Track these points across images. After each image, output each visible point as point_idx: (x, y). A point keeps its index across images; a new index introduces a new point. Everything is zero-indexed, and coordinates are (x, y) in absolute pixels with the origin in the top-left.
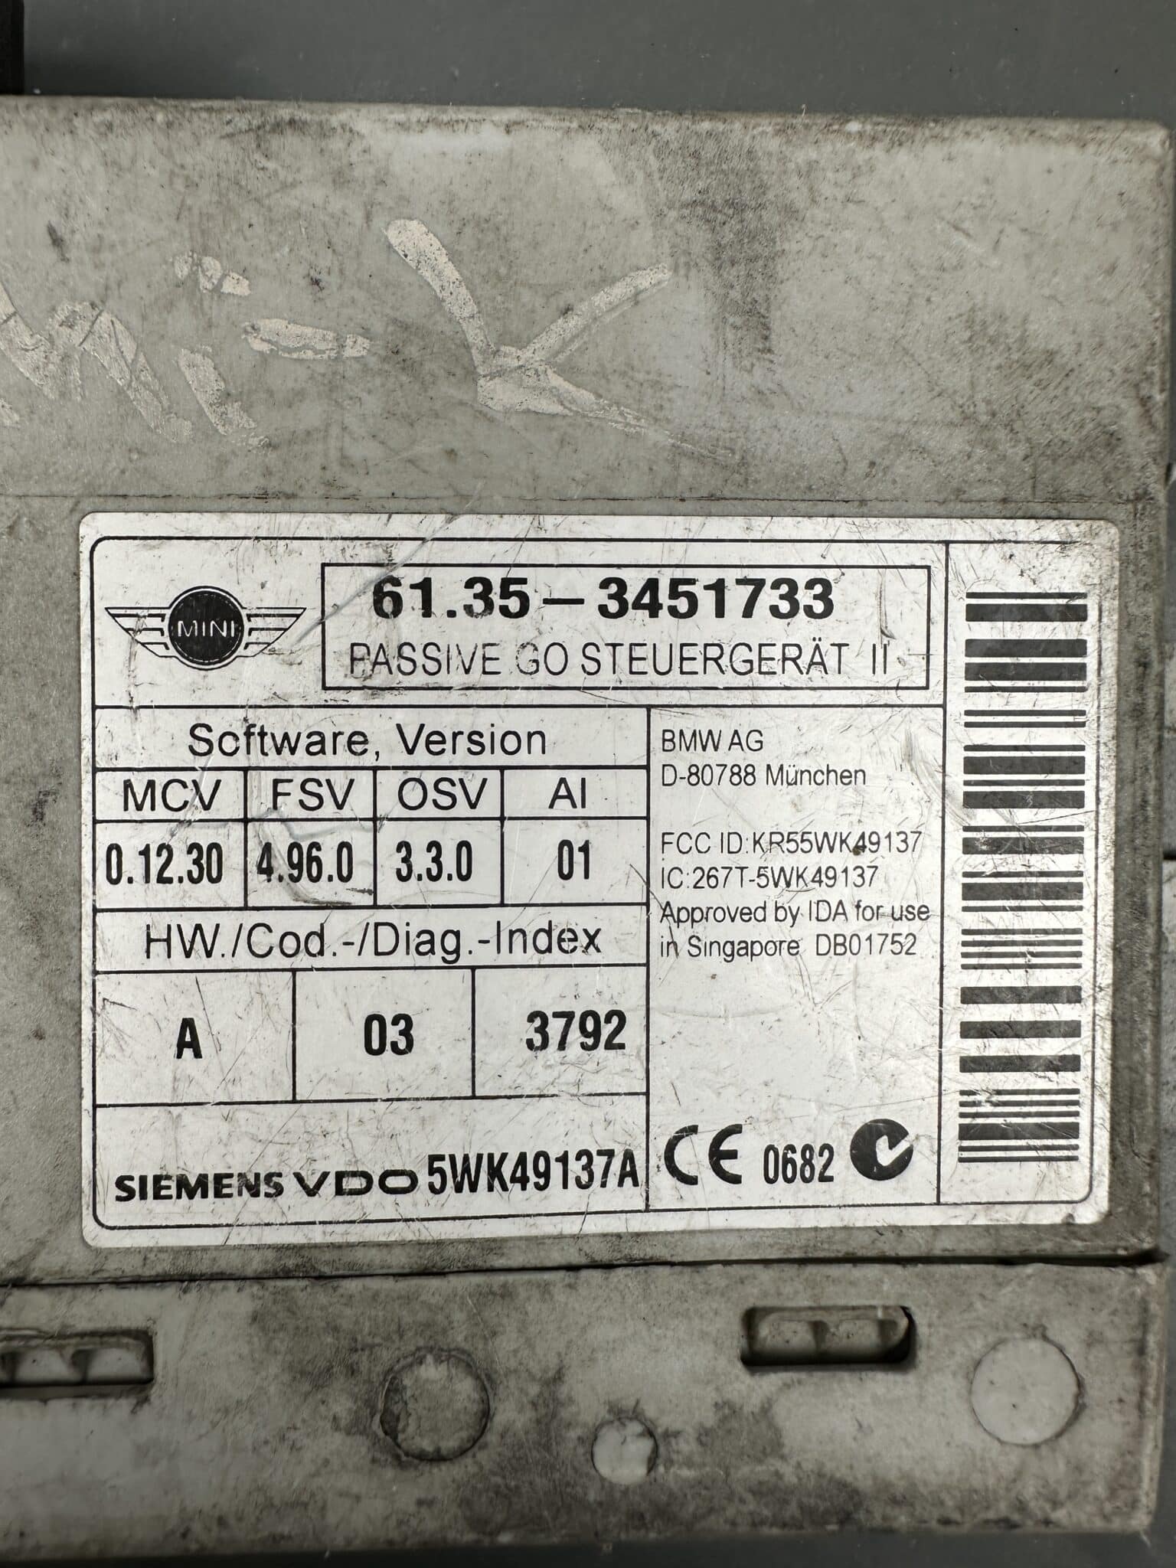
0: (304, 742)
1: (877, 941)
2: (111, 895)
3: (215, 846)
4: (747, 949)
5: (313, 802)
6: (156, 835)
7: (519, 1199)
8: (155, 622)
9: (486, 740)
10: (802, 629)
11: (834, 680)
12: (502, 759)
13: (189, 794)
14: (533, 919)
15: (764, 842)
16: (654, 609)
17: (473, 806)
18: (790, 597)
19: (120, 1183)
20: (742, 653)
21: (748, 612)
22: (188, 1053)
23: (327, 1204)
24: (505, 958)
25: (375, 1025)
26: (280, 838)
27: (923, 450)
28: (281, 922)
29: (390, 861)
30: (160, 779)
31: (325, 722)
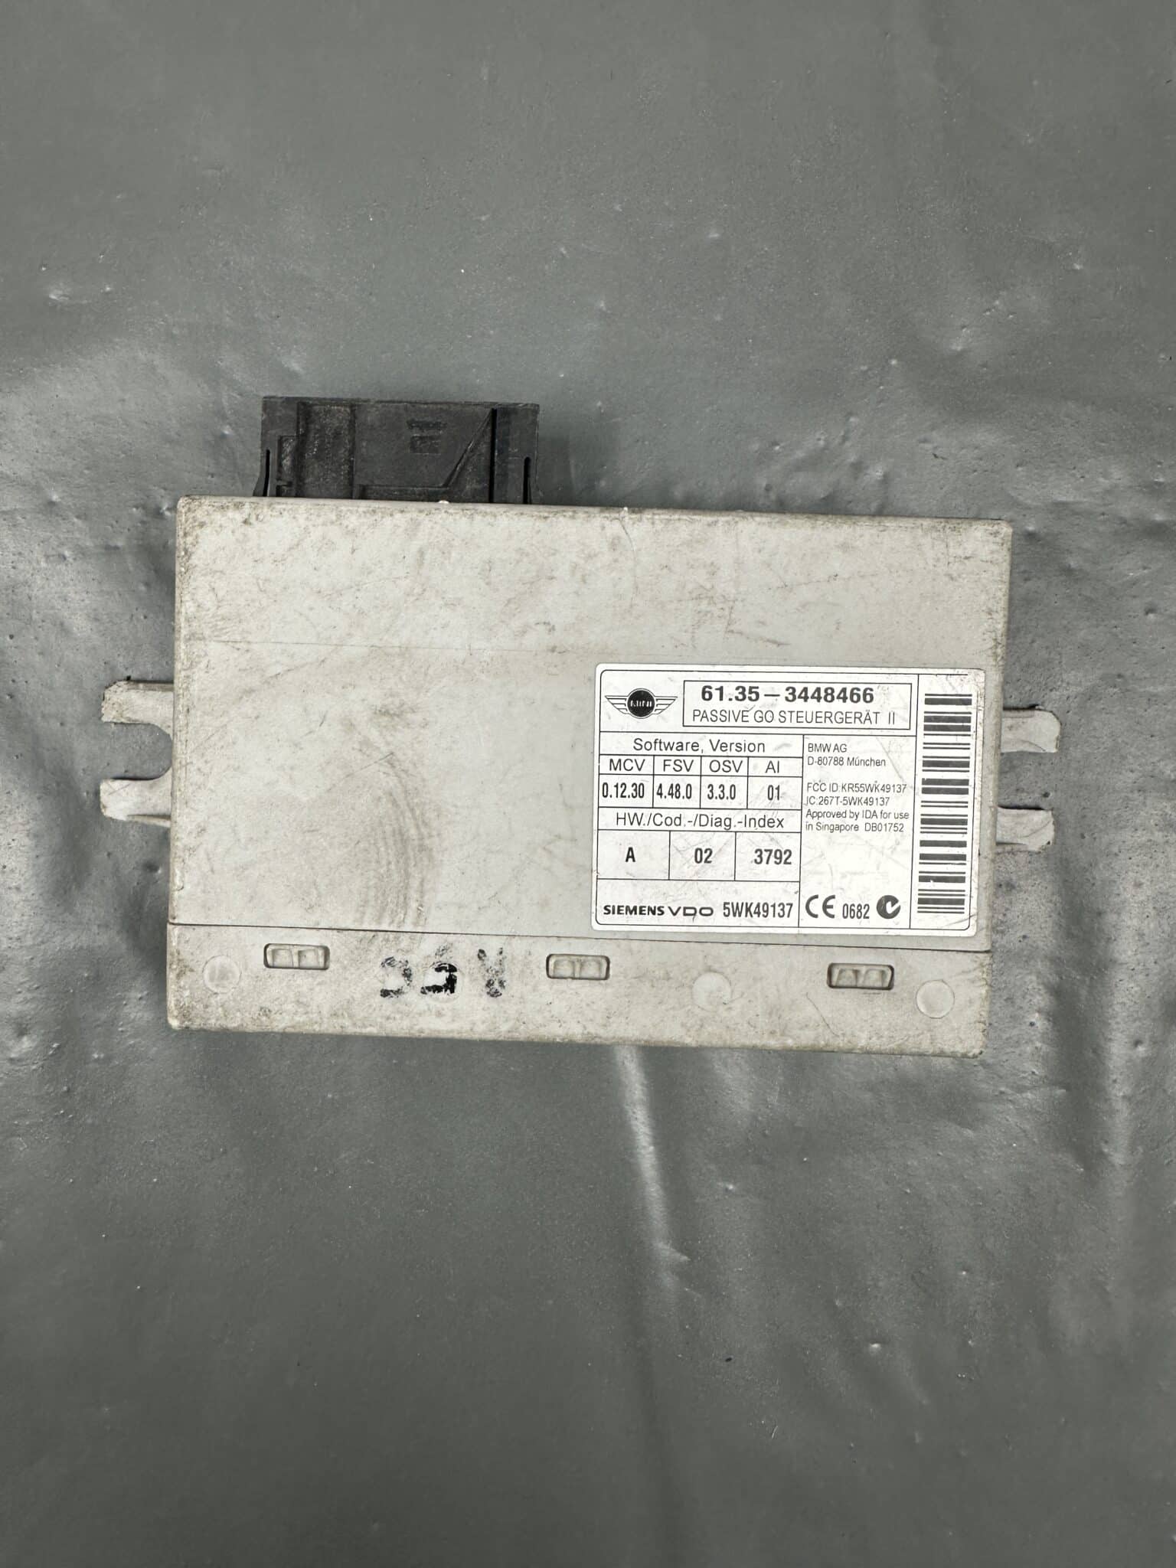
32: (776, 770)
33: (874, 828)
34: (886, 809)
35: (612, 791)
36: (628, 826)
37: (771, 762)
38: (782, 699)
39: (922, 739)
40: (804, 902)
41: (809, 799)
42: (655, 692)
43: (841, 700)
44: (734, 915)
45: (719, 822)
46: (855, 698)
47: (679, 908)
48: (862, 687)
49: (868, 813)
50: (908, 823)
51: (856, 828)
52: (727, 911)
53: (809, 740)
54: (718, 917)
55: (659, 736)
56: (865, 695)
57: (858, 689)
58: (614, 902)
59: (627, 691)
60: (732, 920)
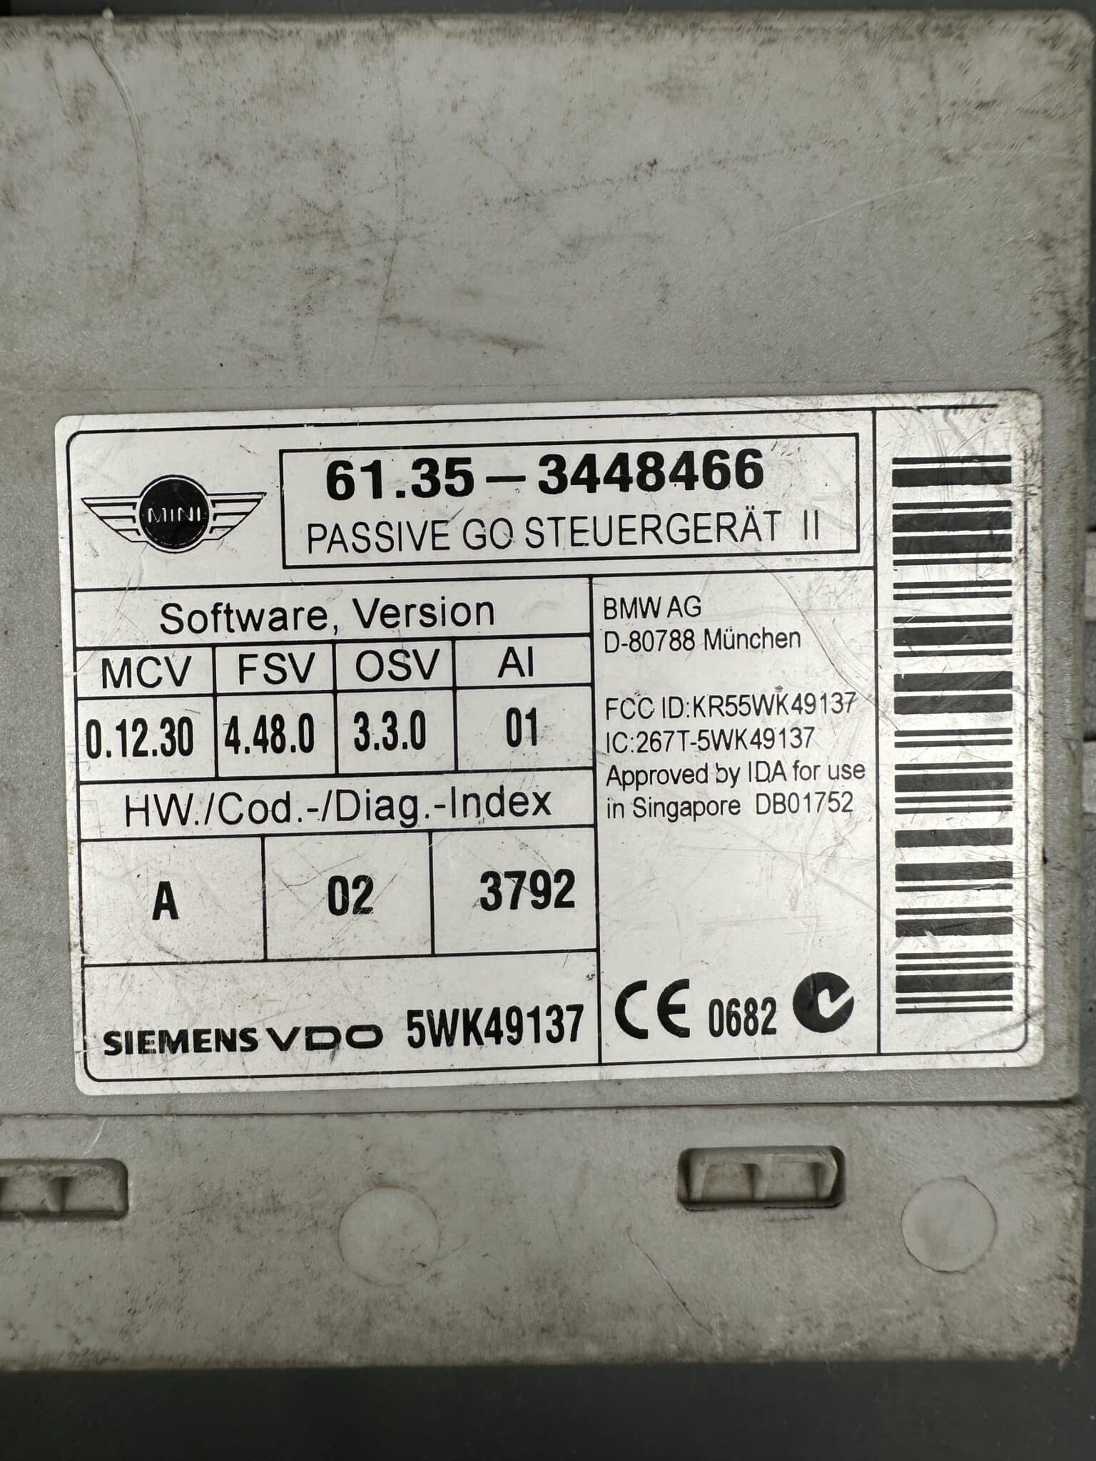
32: (526, 669)
33: (779, 804)
34: (808, 756)
35: (111, 740)
36: (156, 828)
37: (511, 650)
38: (530, 487)
39: (889, 575)
40: (610, 999)
41: (611, 742)
42: (211, 484)
43: (682, 485)
44: (436, 1042)
45: (387, 806)
46: (717, 477)
47: (295, 1031)
48: (733, 448)
49: (762, 767)
50: (861, 789)
51: (735, 807)
52: (416, 1034)
53: (603, 589)
54: (395, 1051)
55: (224, 596)
56: (741, 466)
57: (724, 455)
58: (128, 1022)
59: (136, 486)
60: (430, 1055)
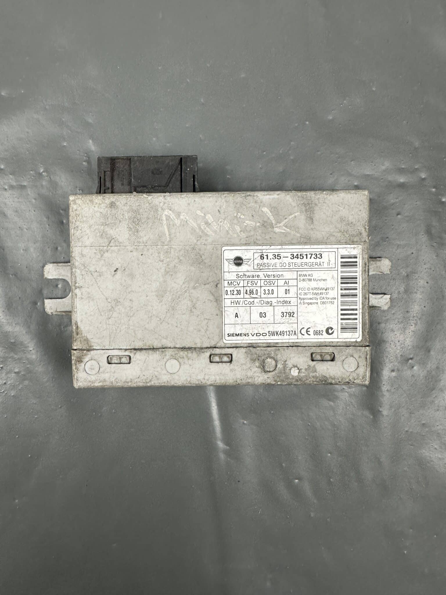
0: (251, 276)
1: (329, 302)
2: (226, 297)
3: (240, 290)
4: (311, 304)
5: (252, 284)
6: (232, 289)
7: (280, 337)
8: (232, 261)
9: (275, 276)
10: (318, 260)
11: (322, 267)
12: (277, 278)
13: (236, 283)
14: (282, 300)
15: (313, 289)
16: (298, 258)
17: (274, 284)
18: (316, 256)
19: (228, 334)
20: (310, 263)
21: (311, 258)
22: (237, 317)
23: (255, 337)
24: (278, 305)
25: (261, 314)
26: (248, 289)
27: (334, 236)
28: (248, 300)
29: (263, 292)
30: (232, 281)
31: (254, 274)
